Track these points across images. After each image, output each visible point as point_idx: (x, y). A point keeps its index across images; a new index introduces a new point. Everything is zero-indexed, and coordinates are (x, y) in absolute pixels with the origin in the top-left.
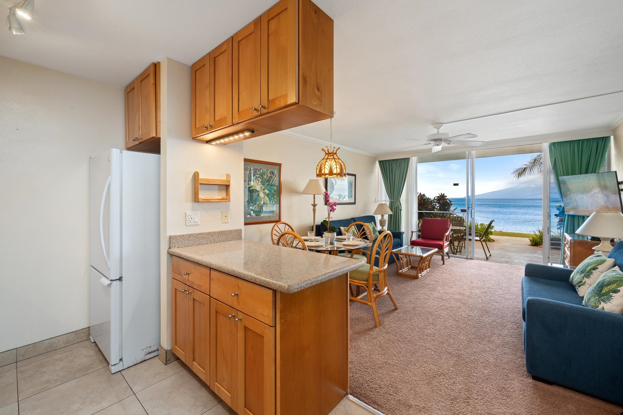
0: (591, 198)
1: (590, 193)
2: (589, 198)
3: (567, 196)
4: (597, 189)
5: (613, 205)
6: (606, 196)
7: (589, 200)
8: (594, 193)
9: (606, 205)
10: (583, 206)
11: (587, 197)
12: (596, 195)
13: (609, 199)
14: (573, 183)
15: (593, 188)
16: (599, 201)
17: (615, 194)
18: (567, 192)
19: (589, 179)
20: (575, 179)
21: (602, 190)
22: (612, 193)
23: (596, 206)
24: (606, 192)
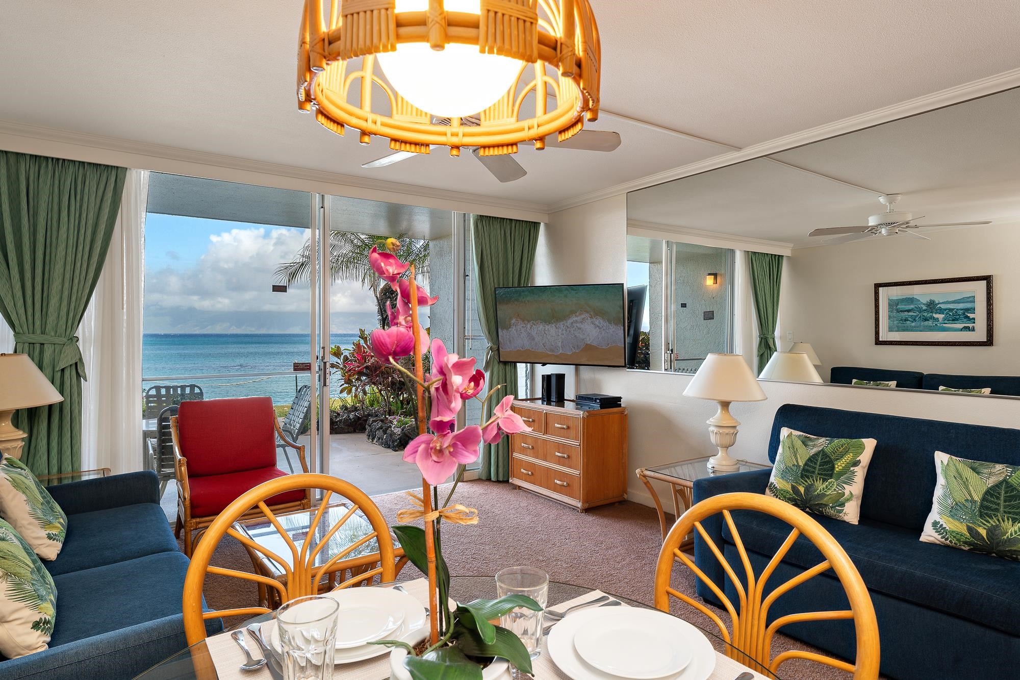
0: (564, 331)
1: (565, 321)
2: (560, 331)
3: (510, 328)
4: (580, 314)
5: (608, 345)
6: (597, 328)
7: (560, 334)
8: (572, 323)
9: (594, 344)
10: (545, 346)
11: (557, 330)
12: (578, 325)
13: (603, 332)
14: (528, 301)
15: (573, 312)
16: (581, 336)
17: (616, 324)
18: (511, 319)
19: (566, 296)
20: (533, 294)
21: (591, 318)
22: (611, 324)
23: (573, 347)
24: (599, 321)
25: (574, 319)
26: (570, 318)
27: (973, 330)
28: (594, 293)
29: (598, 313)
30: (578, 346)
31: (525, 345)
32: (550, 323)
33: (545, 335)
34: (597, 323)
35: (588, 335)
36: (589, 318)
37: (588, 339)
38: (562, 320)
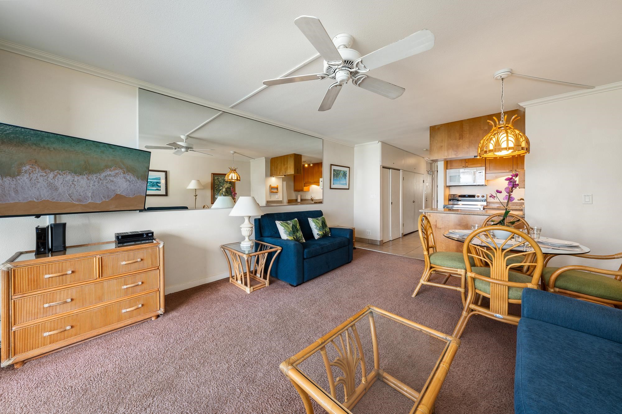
0: (96, 183)
1: (98, 174)
2: (92, 182)
3: (18, 175)
4: (115, 170)
5: (134, 195)
6: (128, 182)
7: (91, 185)
8: (106, 176)
9: (124, 194)
10: (71, 197)
11: (88, 182)
12: (111, 178)
13: (132, 185)
14: (54, 149)
15: (107, 167)
16: (113, 188)
17: (142, 180)
18: (22, 164)
19: (103, 152)
20: (64, 143)
21: (124, 173)
22: (138, 179)
23: (103, 197)
24: (130, 177)
25: (108, 173)
26: (104, 171)
27: (160, 190)
28: (129, 154)
29: (130, 170)
30: (108, 196)
31: (42, 196)
32: (81, 175)
33: (73, 186)
34: (128, 178)
35: (119, 187)
36: (122, 174)
37: (118, 190)
38: (96, 173)
